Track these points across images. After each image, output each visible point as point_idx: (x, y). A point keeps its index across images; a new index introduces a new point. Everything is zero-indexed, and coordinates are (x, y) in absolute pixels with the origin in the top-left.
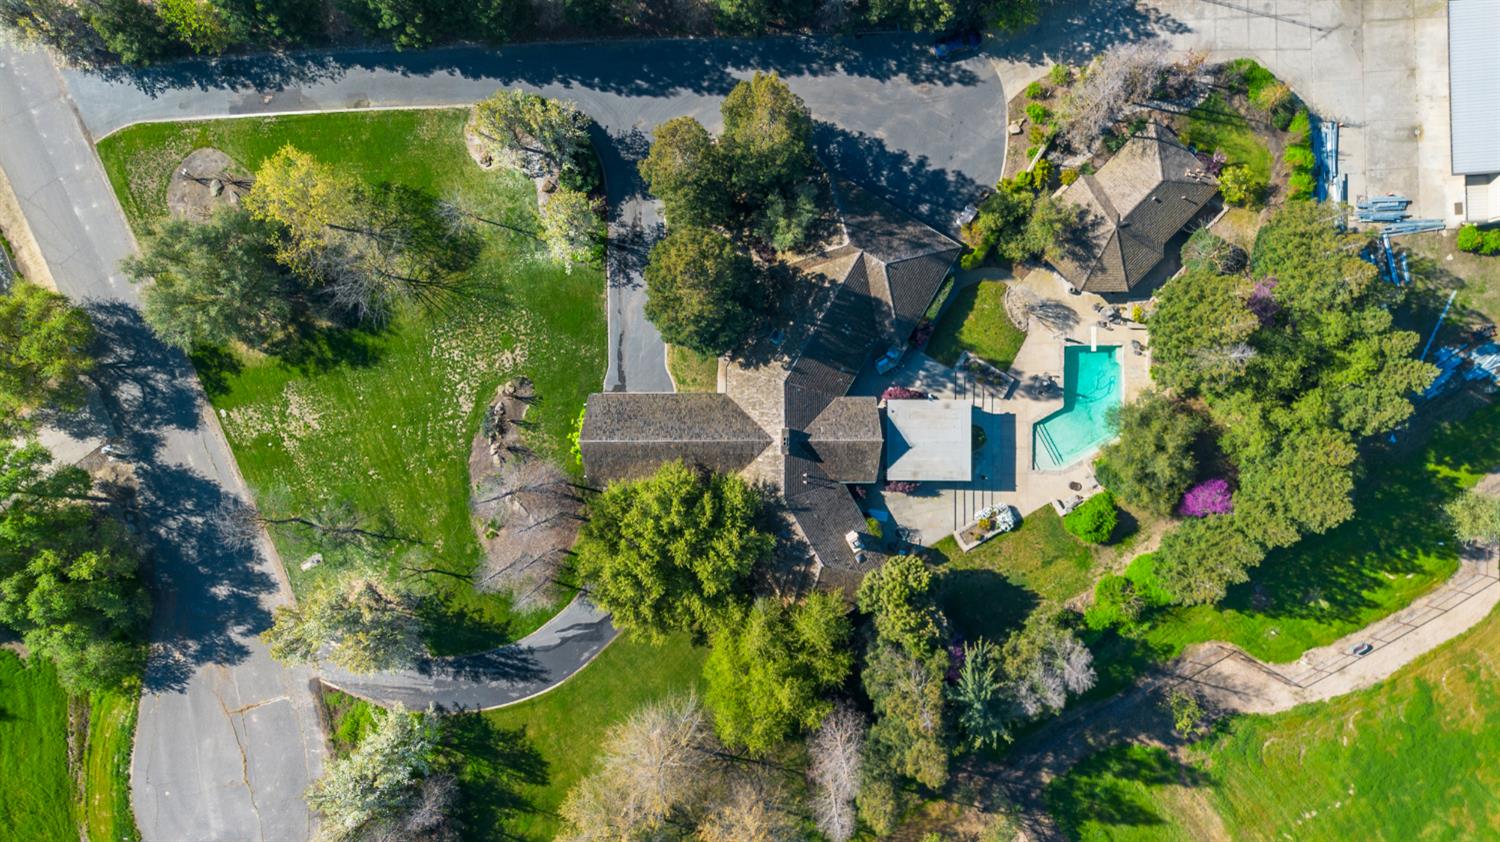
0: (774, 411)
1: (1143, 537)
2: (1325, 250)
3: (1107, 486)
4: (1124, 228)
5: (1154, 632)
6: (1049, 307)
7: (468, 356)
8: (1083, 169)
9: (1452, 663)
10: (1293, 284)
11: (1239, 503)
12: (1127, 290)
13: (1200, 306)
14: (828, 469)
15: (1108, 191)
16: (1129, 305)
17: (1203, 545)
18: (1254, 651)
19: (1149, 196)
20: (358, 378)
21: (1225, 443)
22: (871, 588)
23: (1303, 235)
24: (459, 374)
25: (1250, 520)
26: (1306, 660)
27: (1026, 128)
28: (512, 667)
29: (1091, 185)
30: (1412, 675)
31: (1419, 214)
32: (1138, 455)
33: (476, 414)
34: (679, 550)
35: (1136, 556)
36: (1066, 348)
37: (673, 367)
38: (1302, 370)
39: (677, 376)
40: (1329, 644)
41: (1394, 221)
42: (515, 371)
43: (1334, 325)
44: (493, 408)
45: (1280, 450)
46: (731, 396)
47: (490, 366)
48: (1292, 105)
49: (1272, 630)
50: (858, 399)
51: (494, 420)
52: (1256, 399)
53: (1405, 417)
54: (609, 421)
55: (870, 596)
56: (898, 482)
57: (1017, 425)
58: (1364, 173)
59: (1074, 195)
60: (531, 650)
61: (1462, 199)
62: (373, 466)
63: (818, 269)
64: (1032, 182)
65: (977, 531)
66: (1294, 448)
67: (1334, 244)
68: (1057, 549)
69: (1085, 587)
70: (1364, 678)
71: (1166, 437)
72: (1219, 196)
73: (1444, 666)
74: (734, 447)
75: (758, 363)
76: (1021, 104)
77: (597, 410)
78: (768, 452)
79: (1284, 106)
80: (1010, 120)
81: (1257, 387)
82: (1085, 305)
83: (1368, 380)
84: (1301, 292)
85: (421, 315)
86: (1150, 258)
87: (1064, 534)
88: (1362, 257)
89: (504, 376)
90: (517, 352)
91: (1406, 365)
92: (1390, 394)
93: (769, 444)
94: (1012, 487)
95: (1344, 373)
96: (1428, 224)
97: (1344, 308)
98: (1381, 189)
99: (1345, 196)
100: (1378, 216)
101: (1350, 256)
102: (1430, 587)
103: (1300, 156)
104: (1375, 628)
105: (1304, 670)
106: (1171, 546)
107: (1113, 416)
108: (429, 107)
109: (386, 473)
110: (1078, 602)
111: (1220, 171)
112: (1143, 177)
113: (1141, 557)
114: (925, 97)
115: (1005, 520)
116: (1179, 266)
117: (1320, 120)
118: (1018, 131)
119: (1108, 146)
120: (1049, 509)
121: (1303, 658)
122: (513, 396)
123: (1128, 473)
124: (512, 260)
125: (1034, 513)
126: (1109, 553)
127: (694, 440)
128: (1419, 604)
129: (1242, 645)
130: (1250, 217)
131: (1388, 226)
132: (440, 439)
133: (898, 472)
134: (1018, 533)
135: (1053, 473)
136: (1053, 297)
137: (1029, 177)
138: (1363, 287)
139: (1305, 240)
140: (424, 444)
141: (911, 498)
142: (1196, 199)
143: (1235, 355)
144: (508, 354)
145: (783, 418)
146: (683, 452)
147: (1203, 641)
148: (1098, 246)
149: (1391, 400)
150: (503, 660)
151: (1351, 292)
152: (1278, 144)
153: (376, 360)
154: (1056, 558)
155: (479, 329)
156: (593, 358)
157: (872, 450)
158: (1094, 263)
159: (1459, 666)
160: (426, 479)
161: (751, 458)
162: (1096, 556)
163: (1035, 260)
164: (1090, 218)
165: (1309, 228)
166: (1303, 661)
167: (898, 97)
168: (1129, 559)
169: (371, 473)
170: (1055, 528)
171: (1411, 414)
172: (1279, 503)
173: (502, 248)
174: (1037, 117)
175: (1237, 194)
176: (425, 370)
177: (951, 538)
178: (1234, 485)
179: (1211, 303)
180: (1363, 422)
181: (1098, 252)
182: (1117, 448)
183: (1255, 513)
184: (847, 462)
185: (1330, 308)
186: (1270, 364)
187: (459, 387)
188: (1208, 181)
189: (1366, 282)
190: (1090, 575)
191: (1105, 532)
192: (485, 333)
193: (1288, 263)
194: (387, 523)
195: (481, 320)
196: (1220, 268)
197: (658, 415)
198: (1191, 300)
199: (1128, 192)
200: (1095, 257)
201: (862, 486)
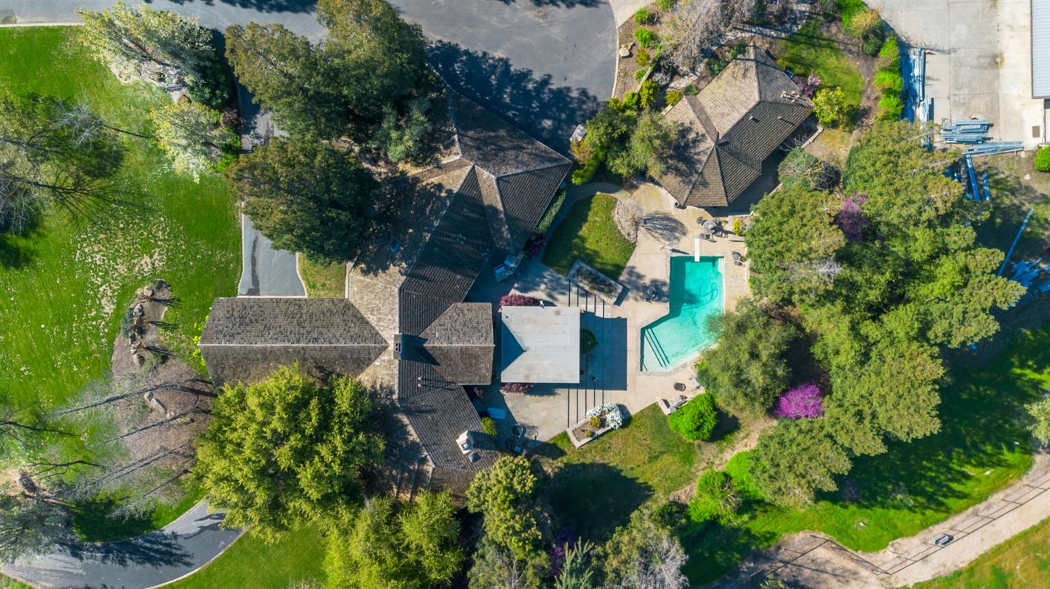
0: (390, 317)
1: (742, 434)
2: (912, 168)
3: (707, 388)
4: (723, 145)
5: (753, 522)
6: (658, 219)
7: (109, 260)
8: (688, 90)
9: (1025, 553)
10: (880, 200)
11: (829, 407)
12: (726, 205)
13: (791, 220)
14: (443, 370)
15: (708, 111)
16: (729, 218)
17: (794, 449)
18: (844, 539)
19: (747, 115)
20: (10, 280)
21: (817, 350)
22: (479, 489)
23: (890, 153)
24: (100, 277)
25: (838, 427)
26: (892, 549)
27: (635, 52)
28: (157, 551)
29: (693, 105)
30: (988, 564)
31: (999, 136)
32: (733, 362)
33: (117, 315)
34: (283, 456)
35: (735, 453)
36: (671, 258)
37: (304, 272)
38: (889, 283)
39: (307, 280)
40: (913, 535)
41: (976, 143)
42: (154, 275)
43: (921, 241)
44: (132, 309)
45: (869, 359)
46: (352, 301)
47: (130, 270)
48: (881, 32)
49: (861, 520)
50: (475, 305)
51: (132, 321)
52: (845, 311)
53: (990, 334)
54: (231, 325)
55: (478, 497)
56: (513, 383)
57: (628, 328)
58: (949, 98)
59: (677, 114)
60: (175, 536)
61: (1040, 123)
62: (25, 363)
63: (435, 180)
64: (638, 102)
65: (589, 428)
66: (882, 359)
67: (920, 162)
68: (663, 445)
69: (689, 480)
70: (945, 566)
71: (760, 347)
72: (813, 117)
73: (1019, 555)
74: (351, 351)
75: (377, 269)
76: (630, 29)
77: (220, 314)
78: (385, 357)
79: (874, 31)
80: (620, 44)
81: (848, 300)
82: (689, 216)
83: (953, 295)
84: (888, 209)
85: (65, 221)
86: (749, 174)
87: (669, 431)
88: (946, 175)
89: (143, 280)
90: (155, 256)
91: (989, 281)
92: (975, 309)
93: (385, 348)
94: (623, 386)
95: (930, 286)
96: (1008, 146)
97: (930, 224)
98: (965, 113)
99: (931, 116)
100: (962, 137)
101: (934, 174)
102: (1005, 483)
103: (888, 79)
104: (954, 520)
105: (890, 558)
106: (766, 446)
107: (713, 323)
108: (73, 24)
109: (36, 370)
110: (682, 495)
111: (814, 93)
112: (742, 98)
113: (740, 454)
114: (541, 21)
115: (614, 419)
116: (777, 183)
117: (909, 47)
118: (627, 53)
119: (711, 69)
120: (655, 407)
121: (889, 547)
122: (152, 299)
123: (725, 379)
124: (150, 170)
125: (642, 412)
126: (711, 450)
127: (311, 345)
128: (996, 498)
129: (834, 535)
130: (843, 137)
131: (971, 147)
132: (85, 338)
133: (511, 374)
134: (627, 430)
135: (660, 374)
136: (661, 211)
137: (636, 97)
138: (949, 204)
139: (892, 159)
140: (70, 342)
141: (528, 397)
142: (791, 120)
143: (823, 270)
144: (147, 259)
145: (397, 324)
146: (302, 356)
147: (798, 531)
148: (699, 161)
149: (976, 316)
150: (148, 545)
151: (937, 209)
152: (869, 69)
153: (28, 261)
154: (662, 453)
155: (120, 234)
156: (228, 263)
157: (484, 354)
158: (695, 178)
159: (1032, 555)
160: (72, 375)
161: (369, 361)
162: (698, 451)
163: (642, 175)
164: (692, 136)
165: (897, 147)
166: (890, 549)
167: (516, 21)
168: (729, 455)
169: (22, 369)
170: (661, 426)
171: (997, 331)
172: (867, 411)
173: (140, 158)
174: (645, 41)
175: (830, 116)
176: (70, 272)
177: (564, 435)
178: (826, 390)
179: (802, 218)
180: (948, 335)
181: (699, 167)
182: (715, 353)
183: (844, 419)
184: (461, 365)
185: (916, 225)
186: (859, 278)
187: (101, 289)
188: (803, 102)
189: (952, 199)
190: (693, 470)
191: (705, 431)
192: (126, 239)
193: (876, 180)
194: (38, 416)
195: (121, 226)
196: (813, 185)
197: (279, 320)
198: (783, 215)
199: (726, 111)
200: (696, 172)
201: (480, 387)
